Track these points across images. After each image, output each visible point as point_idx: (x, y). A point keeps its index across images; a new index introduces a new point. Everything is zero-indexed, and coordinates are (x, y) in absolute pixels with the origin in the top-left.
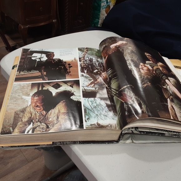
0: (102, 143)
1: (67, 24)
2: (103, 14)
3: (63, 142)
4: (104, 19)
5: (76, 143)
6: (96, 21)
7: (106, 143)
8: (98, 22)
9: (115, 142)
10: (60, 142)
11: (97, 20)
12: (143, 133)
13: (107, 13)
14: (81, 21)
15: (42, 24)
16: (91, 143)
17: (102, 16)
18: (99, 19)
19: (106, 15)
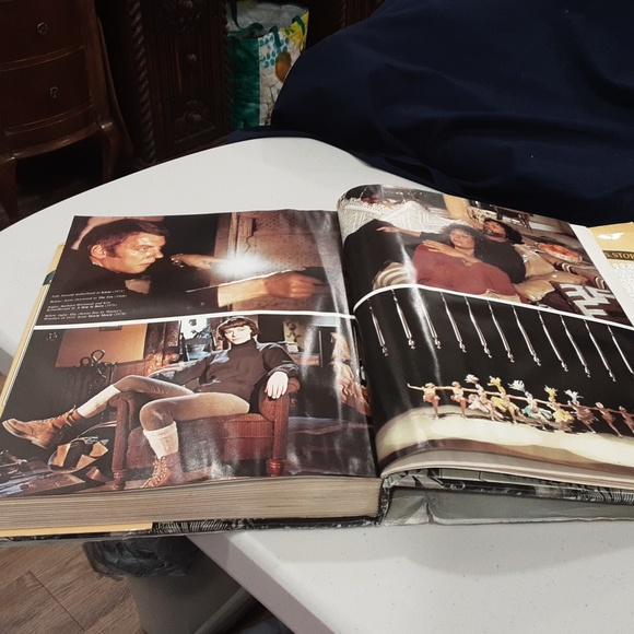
0: (324, 525)
1: (151, 133)
2: (271, 84)
3: (189, 523)
4: (275, 99)
5: (234, 525)
6: (248, 111)
7: (335, 526)
8: (258, 111)
9: (368, 523)
10: (179, 523)
11: (253, 104)
12: (455, 488)
13: (281, 79)
14: (197, 117)
15: (65, 142)
16: (283, 527)
17: (267, 89)
18: (258, 102)
19: (280, 85)
